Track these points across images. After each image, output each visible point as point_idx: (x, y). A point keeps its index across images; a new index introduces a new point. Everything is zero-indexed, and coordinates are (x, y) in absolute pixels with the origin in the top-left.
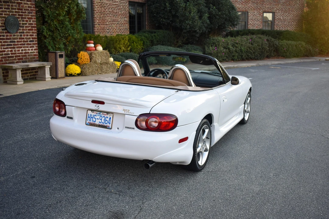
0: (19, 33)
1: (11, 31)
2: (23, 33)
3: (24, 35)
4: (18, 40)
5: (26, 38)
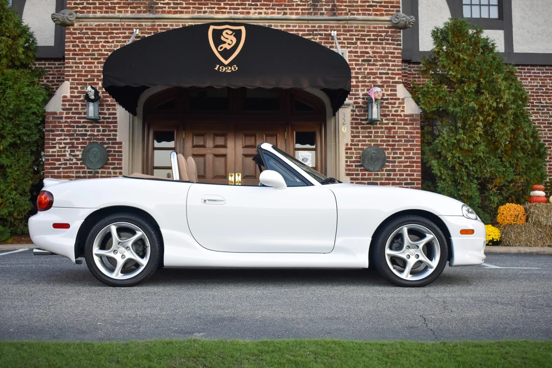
0: (386, 171)
5: (398, 179)
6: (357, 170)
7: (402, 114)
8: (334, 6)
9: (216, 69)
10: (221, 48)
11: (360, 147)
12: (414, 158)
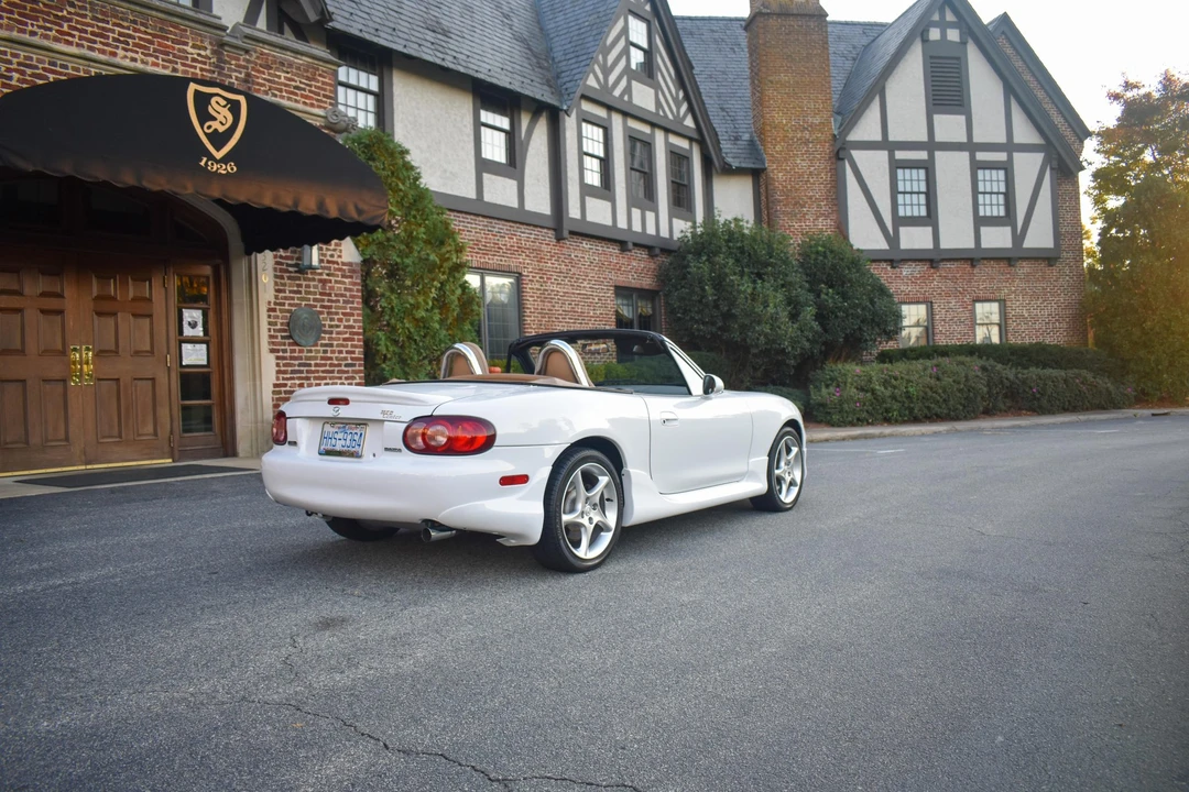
0: (321, 347)
1: (303, 342)
2: (331, 345)
3: (333, 352)
4: (318, 362)
5: (337, 358)
6: (284, 345)
7: (339, 260)
8: (248, 75)
9: (202, 163)
10: (209, 127)
11: (287, 307)
12: (354, 327)
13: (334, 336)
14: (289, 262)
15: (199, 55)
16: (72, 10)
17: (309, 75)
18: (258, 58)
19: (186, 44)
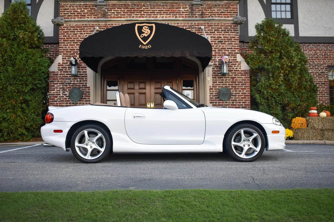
0: (231, 101)
2: (236, 100)
3: (236, 103)
4: (230, 106)
5: (238, 105)
6: (216, 100)
7: (240, 70)
8: (203, 12)
9: (140, 47)
10: (142, 36)
11: (217, 88)
12: (246, 93)
13: (237, 97)
14: (219, 72)
15: (185, 10)
16: (144, 7)
17: (227, 7)
18: (206, 6)
19: (180, 8)
